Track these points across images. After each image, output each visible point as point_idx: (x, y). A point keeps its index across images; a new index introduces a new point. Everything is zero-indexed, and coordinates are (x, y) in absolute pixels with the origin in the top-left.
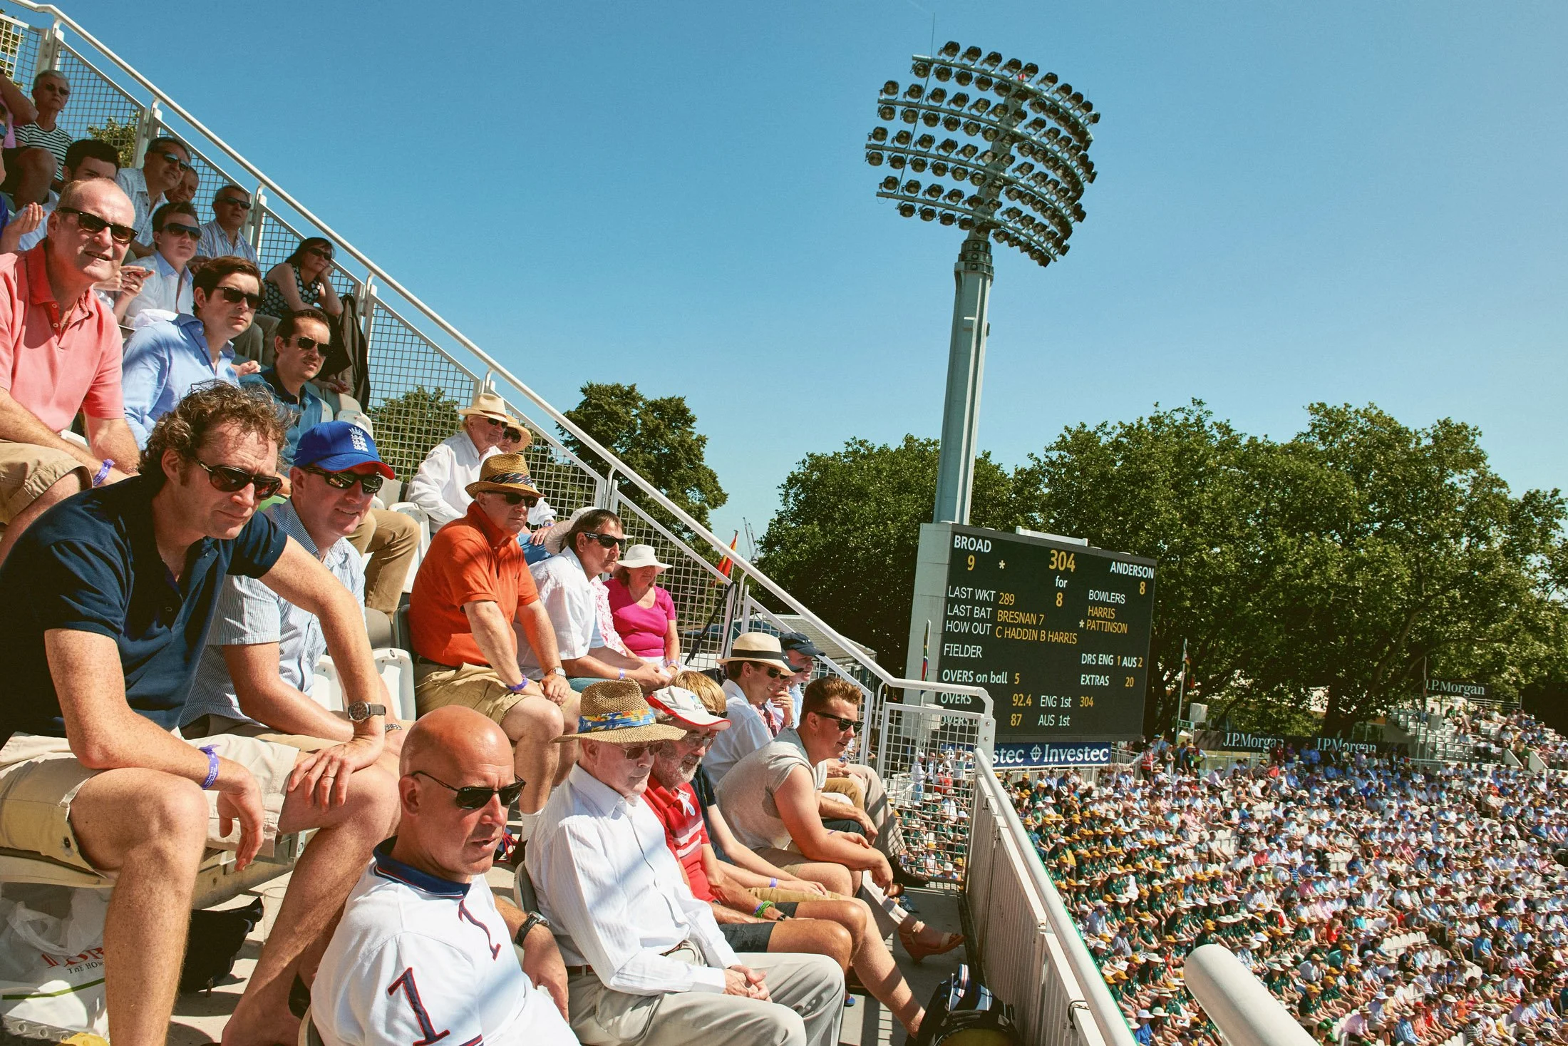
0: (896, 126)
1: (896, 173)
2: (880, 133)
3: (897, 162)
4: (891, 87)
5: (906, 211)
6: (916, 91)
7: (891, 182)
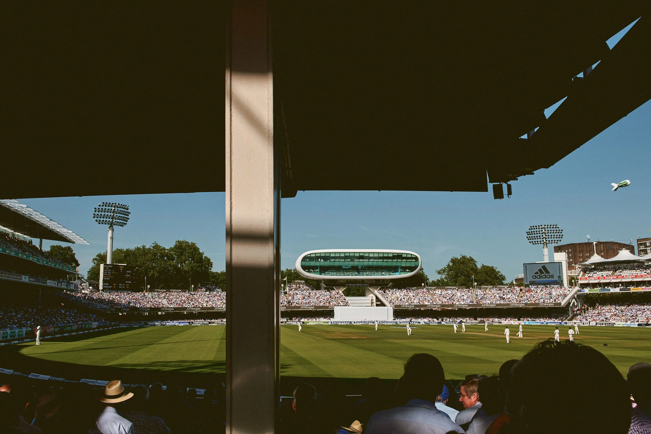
0: (96, 213)
1: (97, 219)
2: (94, 214)
3: (97, 217)
4: (95, 208)
5: (99, 223)
6: (99, 209)
7: (96, 220)
